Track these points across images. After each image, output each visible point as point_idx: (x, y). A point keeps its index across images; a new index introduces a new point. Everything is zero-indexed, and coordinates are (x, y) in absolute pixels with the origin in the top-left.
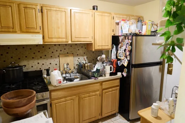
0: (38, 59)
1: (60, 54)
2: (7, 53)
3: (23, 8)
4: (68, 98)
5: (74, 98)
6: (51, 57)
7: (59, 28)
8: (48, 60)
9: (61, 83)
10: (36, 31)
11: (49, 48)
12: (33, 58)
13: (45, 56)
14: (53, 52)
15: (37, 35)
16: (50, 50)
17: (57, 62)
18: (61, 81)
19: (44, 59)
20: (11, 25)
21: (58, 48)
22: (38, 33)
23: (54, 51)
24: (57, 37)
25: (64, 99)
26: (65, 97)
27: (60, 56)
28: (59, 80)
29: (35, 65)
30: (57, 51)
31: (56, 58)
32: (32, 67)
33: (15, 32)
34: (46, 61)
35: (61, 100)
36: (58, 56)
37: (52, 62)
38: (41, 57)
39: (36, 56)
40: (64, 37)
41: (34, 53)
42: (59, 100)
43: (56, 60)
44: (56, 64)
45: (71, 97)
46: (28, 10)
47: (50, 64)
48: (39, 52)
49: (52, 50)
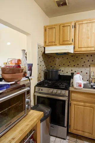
0: (72, 67)
1: (91, 64)
2: (53, 61)
3: (62, 27)
4: (87, 104)
5: (94, 107)
6: (83, 66)
7: (88, 38)
8: (80, 68)
9: (81, 87)
10: (69, 43)
11: (82, 58)
12: (68, 66)
13: (78, 65)
14: (84, 62)
15: (70, 46)
16: (82, 60)
17: (88, 71)
18: (81, 85)
19: (77, 67)
20: (54, 41)
21: (90, 58)
22: (71, 44)
23: (86, 61)
24: (86, 47)
25: (83, 103)
26: (84, 102)
27: (91, 66)
28: (79, 83)
29: (69, 71)
30: (88, 61)
31: (87, 67)
32: (67, 72)
33: (56, 45)
34: (78, 69)
35: (80, 103)
36: (90, 66)
37: (83, 71)
38: (74, 66)
39: (71, 64)
40: (93, 46)
41: (70, 62)
42: (78, 103)
43: (86, 69)
44: (87, 73)
45: (91, 105)
46: (65, 28)
47: (81, 72)
48: (73, 61)
49: (84, 60)
